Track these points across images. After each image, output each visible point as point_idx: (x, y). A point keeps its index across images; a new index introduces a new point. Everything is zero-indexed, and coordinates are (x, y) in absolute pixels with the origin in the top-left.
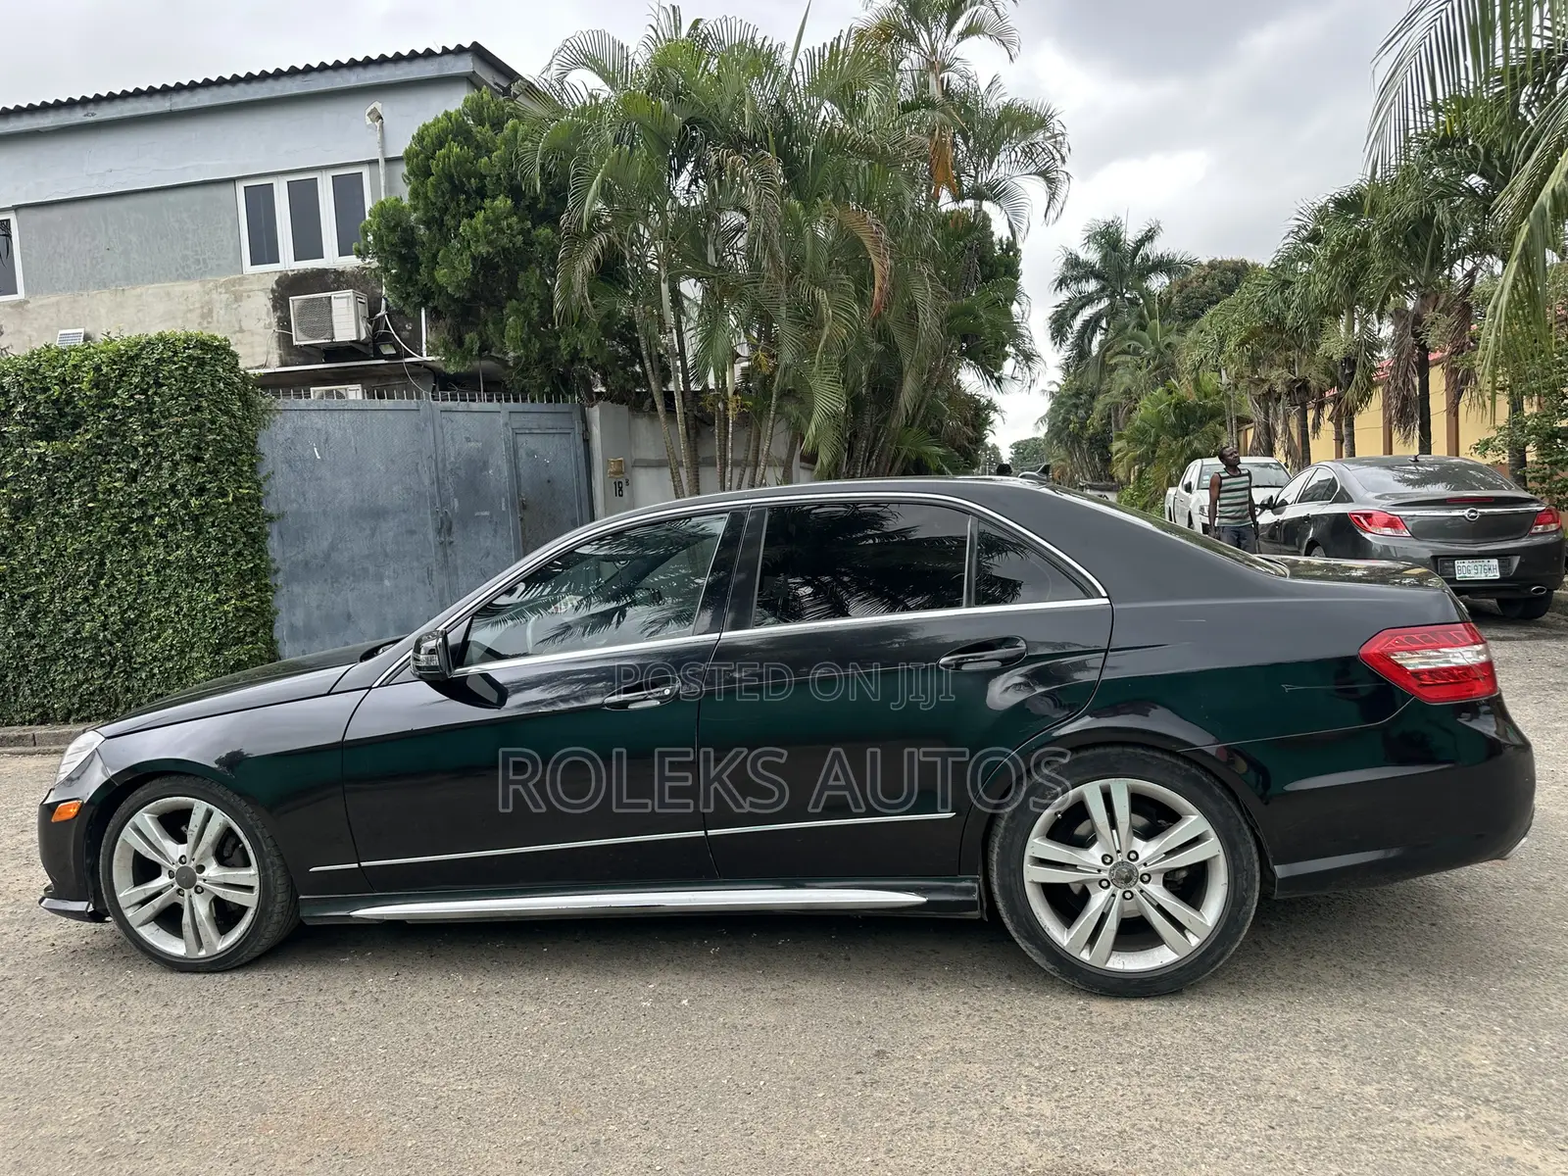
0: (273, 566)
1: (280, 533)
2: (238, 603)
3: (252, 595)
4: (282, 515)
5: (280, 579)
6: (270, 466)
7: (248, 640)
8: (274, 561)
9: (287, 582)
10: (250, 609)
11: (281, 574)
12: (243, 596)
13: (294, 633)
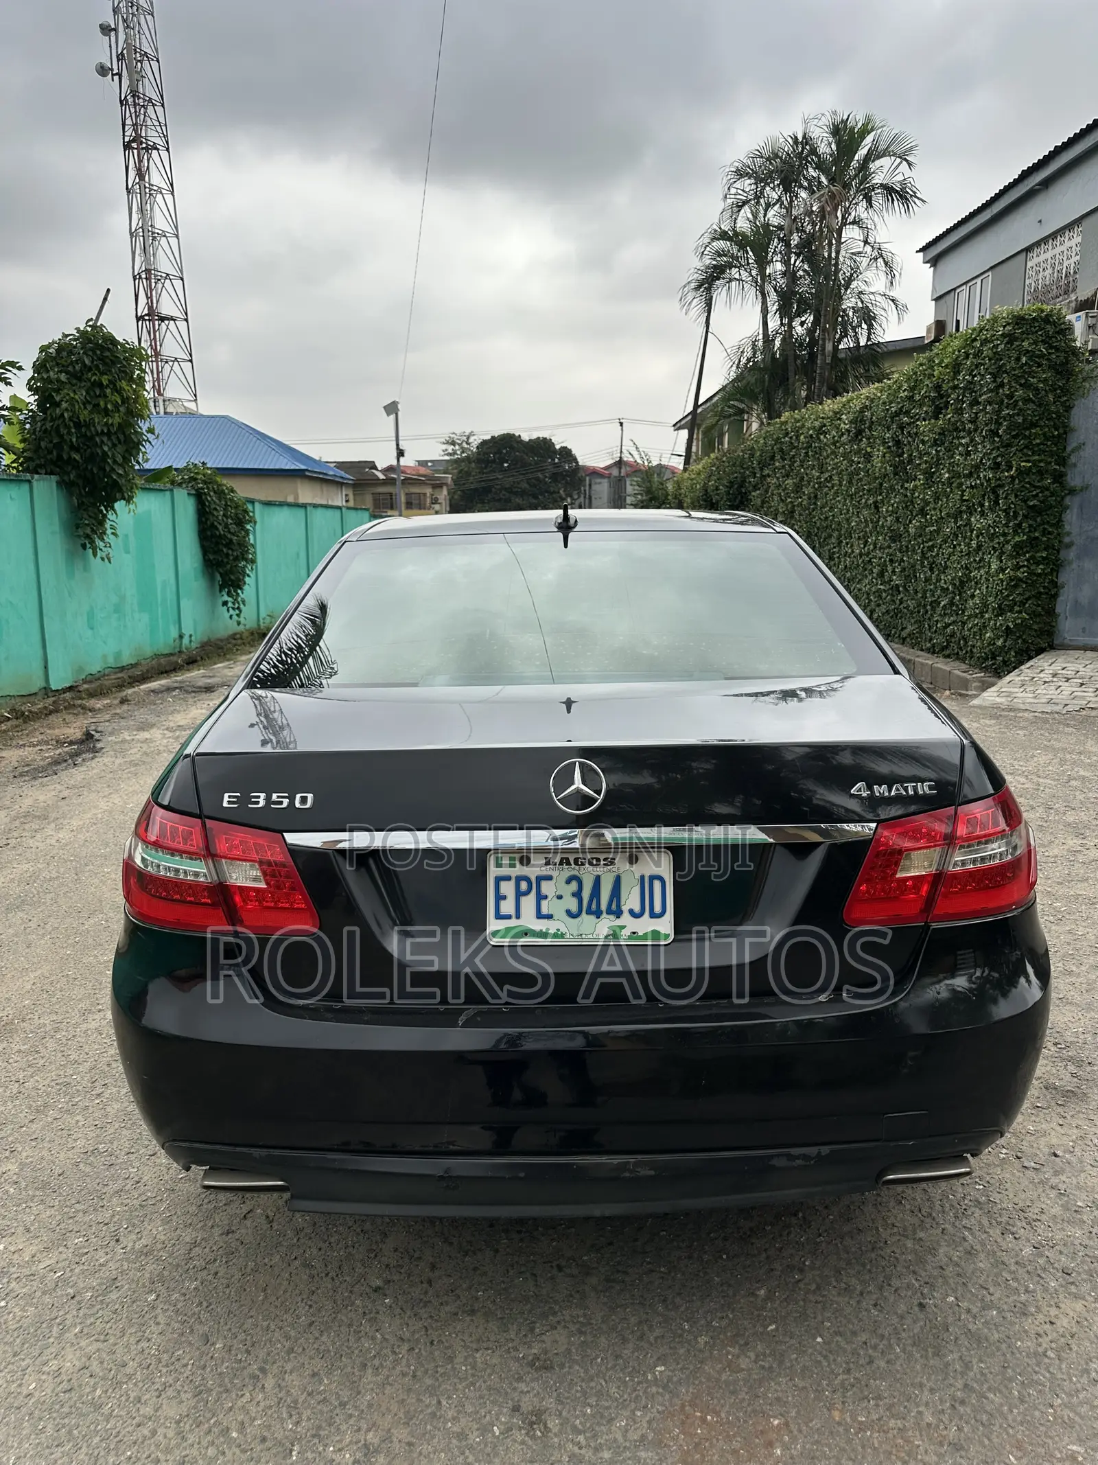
0: (1067, 540)
1: (1081, 508)
2: (1012, 573)
3: (1024, 566)
4: (1085, 488)
5: (1072, 554)
6: (1082, 437)
7: (1017, 608)
8: (1069, 534)
9: (1079, 557)
10: (1021, 580)
11: (1074, 548)
12: (1017, 567)
13: (1077, 608)
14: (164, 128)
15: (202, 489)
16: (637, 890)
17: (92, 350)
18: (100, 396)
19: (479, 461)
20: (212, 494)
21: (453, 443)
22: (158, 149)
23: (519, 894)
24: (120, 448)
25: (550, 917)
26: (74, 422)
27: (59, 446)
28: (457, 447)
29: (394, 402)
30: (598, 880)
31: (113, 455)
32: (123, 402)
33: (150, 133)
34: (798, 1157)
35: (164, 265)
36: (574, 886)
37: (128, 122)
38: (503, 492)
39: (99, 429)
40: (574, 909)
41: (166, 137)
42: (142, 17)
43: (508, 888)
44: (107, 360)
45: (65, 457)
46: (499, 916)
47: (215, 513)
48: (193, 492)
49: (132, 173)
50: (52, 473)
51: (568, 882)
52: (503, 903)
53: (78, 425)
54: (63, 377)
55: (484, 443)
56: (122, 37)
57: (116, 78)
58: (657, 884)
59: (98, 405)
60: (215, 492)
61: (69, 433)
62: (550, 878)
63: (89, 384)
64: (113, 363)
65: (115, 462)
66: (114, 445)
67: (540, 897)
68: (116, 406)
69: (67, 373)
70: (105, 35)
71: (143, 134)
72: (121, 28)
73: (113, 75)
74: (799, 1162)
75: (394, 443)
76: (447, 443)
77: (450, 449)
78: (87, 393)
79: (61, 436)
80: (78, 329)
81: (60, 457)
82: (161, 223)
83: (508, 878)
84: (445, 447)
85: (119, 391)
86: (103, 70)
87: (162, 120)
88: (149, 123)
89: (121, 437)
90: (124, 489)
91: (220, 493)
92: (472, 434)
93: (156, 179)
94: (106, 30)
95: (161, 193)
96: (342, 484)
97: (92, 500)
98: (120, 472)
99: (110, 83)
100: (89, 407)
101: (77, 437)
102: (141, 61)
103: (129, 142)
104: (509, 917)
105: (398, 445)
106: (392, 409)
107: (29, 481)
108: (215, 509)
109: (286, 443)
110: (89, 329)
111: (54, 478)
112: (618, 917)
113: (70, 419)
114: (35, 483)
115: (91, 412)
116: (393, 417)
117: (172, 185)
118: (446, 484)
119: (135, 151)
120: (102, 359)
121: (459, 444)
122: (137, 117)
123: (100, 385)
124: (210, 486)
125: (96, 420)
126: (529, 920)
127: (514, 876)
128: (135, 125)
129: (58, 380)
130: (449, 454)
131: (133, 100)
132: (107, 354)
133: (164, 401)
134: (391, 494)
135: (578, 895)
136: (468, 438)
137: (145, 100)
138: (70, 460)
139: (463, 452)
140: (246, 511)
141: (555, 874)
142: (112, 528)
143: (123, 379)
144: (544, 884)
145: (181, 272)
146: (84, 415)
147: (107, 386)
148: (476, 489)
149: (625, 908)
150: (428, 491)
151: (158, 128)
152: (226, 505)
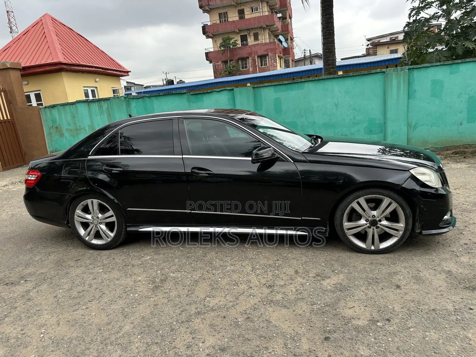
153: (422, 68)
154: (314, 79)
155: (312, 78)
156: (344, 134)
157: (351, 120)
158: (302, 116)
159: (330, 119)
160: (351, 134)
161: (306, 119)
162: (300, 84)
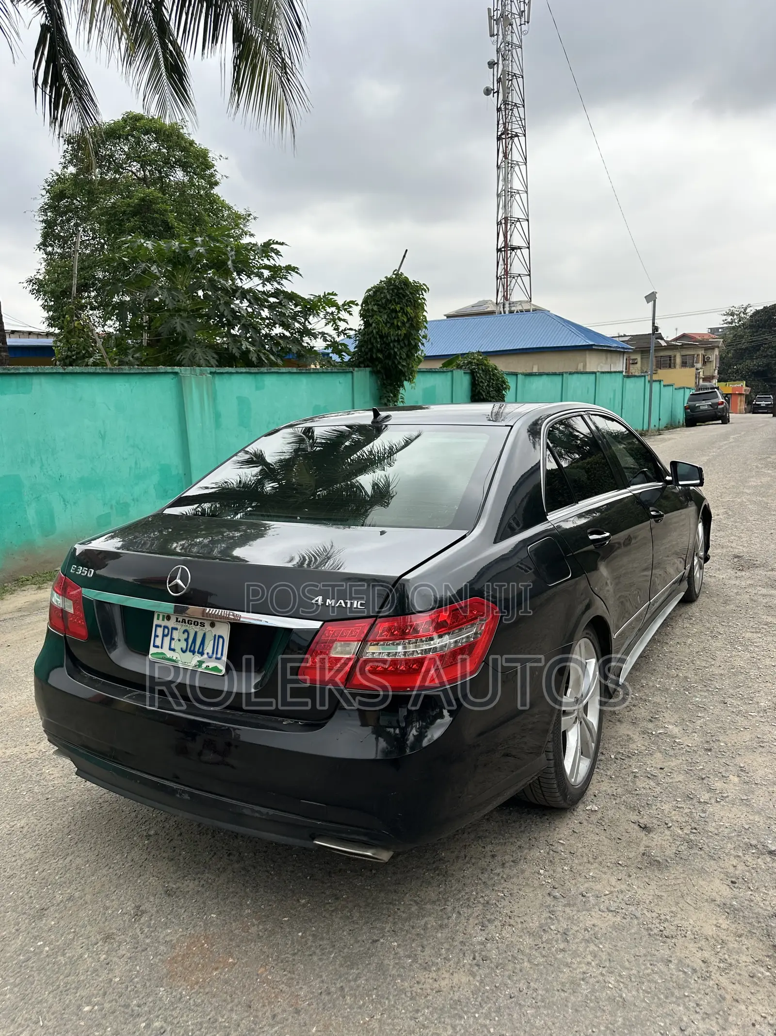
14: (523, 121)
15: (474, 369)
16: (212, 642)
17: (393, 290)
18: (395, 318)
19: (751, 327)
20: (480, 372)
21: (732, 314)
22: (518, 136)
23: (164, 636)
24: (405, 350)
25: (174, 650)
26: (379, 335)
27: (371, 350)
28: (735, 317)
29: (653, 293)
30: (196, 633)
31: (400, 354)
32: (408, 320)
33: (515, 126)
34: (257, 812)
35: (517, 212)
36: (186, 635)
37: (501, 122)
38: (770, 350)
39: (392, 338)
40: (184, 648)
41: (524, 127)
42: (514, 51)
43: (160, 631)
44: (401, 296)
45: (374, 356)
46: (155, 646)
47: (481, 385)
48: (469, 371)
49: (501, 155)
50: (368, 366)
51: (183, 633)
52: (157, 639)
53: (381, 337)
54: (375, 308)
55: (757, 312)
56: (501, 66)
57: (496, 95)
58: (221, 640)
59: (393, 323)
60: (483, 371)
61: (377, 342)
62: (176, 629)
63: (389, 311)
64: (404, 296)
65: (401, 358)
66: (402, 348)
67: (172, 639)
68: (403, 323)
69: (378, 305)
70: (490, 68)
71: (510, 128)
72: (500, 62)
73: (494, 93)
74: (257, 815)
75: (651, 322)
76: (728, 314)
77: (729, 319)
78: (388, 316)
79: (372, 344)
80: (386, 277)
81: (372, 356)
82: (517, 185)
83: (160, 626)
84: (725, 318)
85: (406, 314)
86: (488, 92)
87: (522, 117)
88: (514, 119)
89: (406, 342)
90: (406, 374)
91: (486, 371)
92: (749, 306)
93: (516, 156)
94: (491, 64)
95: (519, 165)
96: (624, 352)
97: (389, 382)
98: (404, 364)
99: (492, 99)
100: (388, 325)
101: (381, 344)
102: (511, 80)
103: (500, 135)
104: (158, 647)
105: (653, 323)
106: (651, 298)
107: (352, 372)
108: (482, 382)
109: (585, 326)
110: (394, 276)
111: (368, 369)
112: (202, 656)
113: (377, 333)
114: (355, 373)
115: (389, 328)
116: (651, 303)
117: (526, 159)
118: (718, 347)
119: (504, 140)
120: (397, 295)
121: (737, 315)
122: (506, 119)
123: (396, 311)
124: (480, 367)
125: (392, 333)
126: (165, 650)
127: (163, 625)
128: (504, 124)
129: (372, 310)
130: (730, 323)
131: (505, 108)
132: (401, 291)
133: (510, 304)
134: (670, 357)
135: (187, 640)
136: (746, 309)
137: (512, 105)
138: (378, 359)
139: (740, 321)
140: (504, 382)
141: (179, 627)
142: (402, 398)
143: (409, 306)
144: (174, 632)
145: (528, 216)
146: (385, 330)
147: (399, 311)
148: (747, 349)
149: (205, 652)
150: (701, 352)
151: (520, 122)
152: (490, 378)
153: (226, 375)
154: (55, 371)
155: (52, 368)
156: (121, 502)
157: (130, 468)
158: (32, 462)
159: (92, 469)
160: (133, 500)
161: (41, 468)
162: (20, 379)
